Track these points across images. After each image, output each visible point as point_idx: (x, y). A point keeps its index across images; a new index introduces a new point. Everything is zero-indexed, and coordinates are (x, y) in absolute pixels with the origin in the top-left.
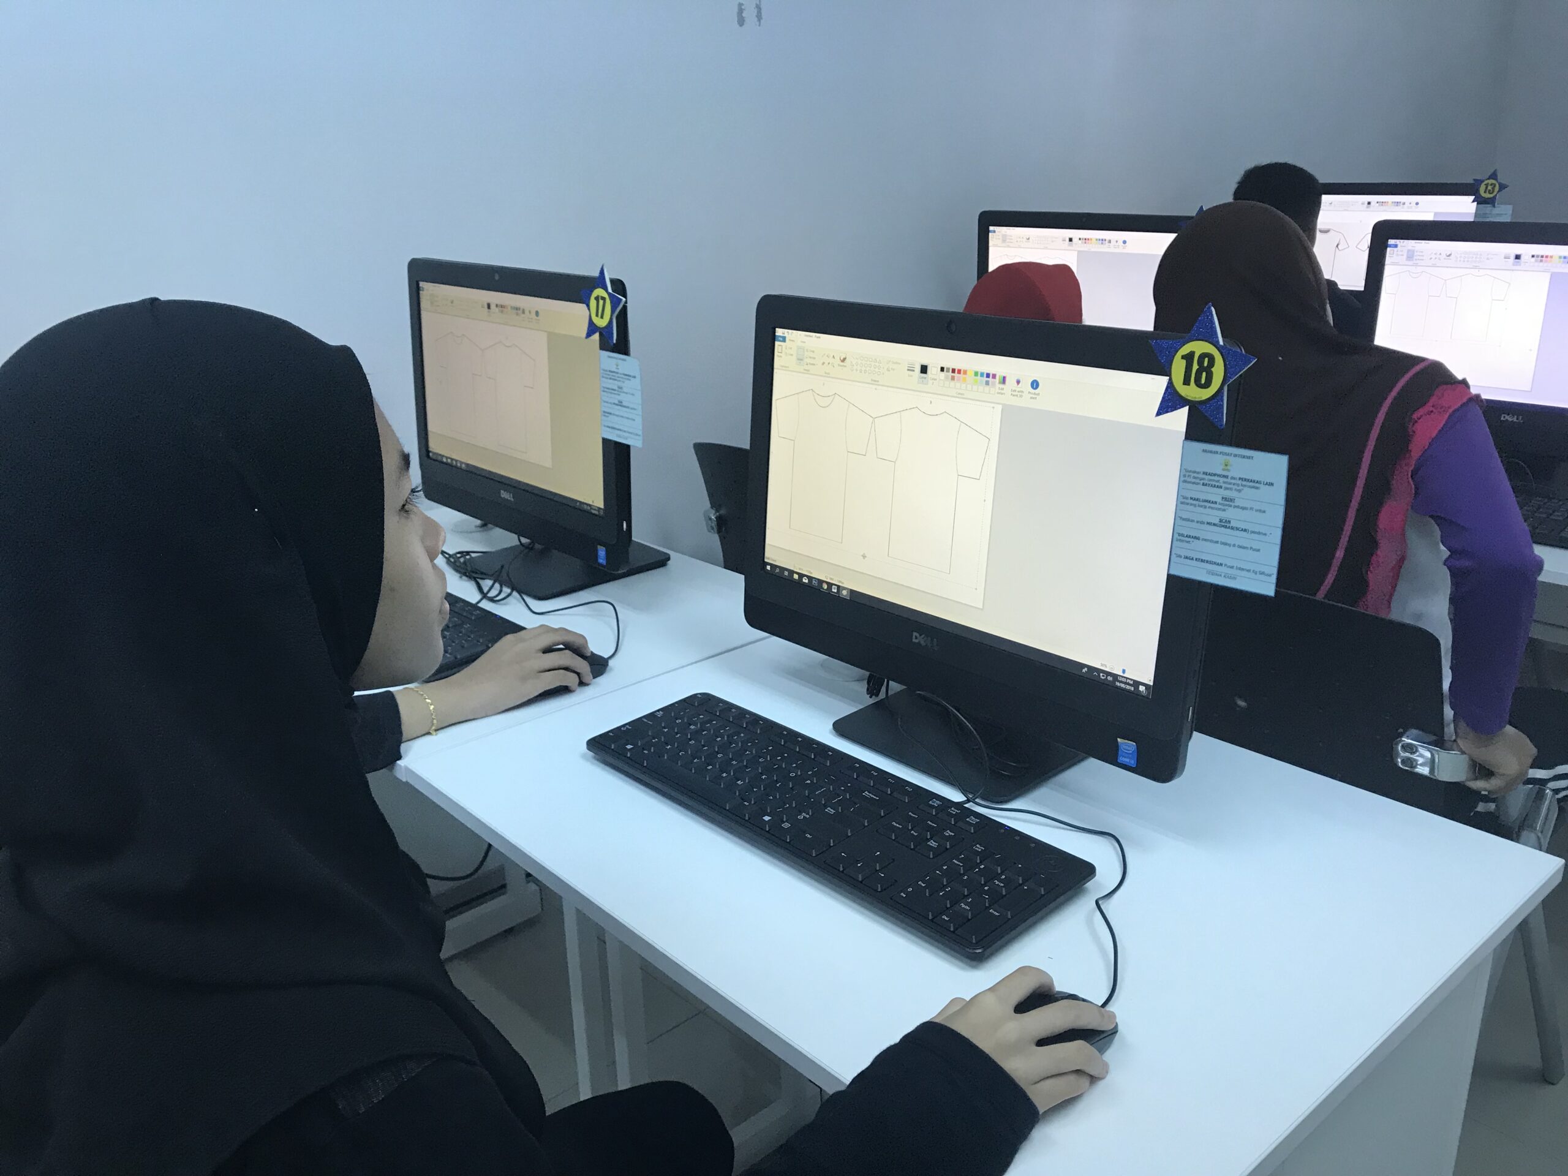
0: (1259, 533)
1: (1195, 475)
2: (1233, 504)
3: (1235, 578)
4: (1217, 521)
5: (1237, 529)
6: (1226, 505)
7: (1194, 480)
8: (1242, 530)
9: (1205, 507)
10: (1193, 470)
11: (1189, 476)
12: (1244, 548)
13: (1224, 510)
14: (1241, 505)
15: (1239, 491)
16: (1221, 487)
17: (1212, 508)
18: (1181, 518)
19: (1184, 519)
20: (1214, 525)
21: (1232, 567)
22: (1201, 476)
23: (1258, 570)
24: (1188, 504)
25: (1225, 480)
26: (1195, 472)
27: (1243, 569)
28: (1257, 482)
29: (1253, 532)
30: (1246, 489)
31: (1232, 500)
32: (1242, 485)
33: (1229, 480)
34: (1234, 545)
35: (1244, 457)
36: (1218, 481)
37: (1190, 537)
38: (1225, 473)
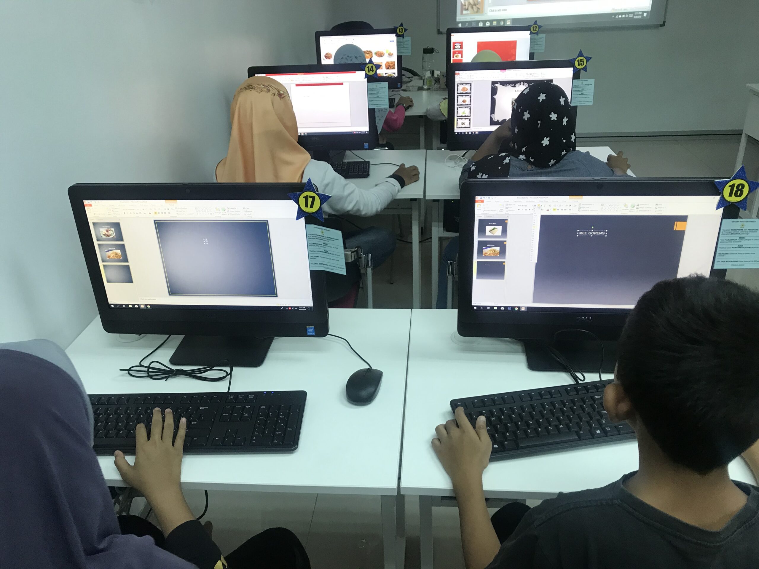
0: (755, 248)
1: (728, 231)
2: (744, 239)
3: (743, 265)
4: (737, 246)
5: (746, 247)
6: (741, 240)
7: (727, 233)
8: (748, 248)
9: (732, 242)
10: (726, 229)
11: (724, 232)
12: (748, 254)
13: (740, 242)
14: (748, 239)
15: (748, 234)
16: (739, 234)
17: (735, 242)
18: (720, 248)
19: (721, 248)
20: (736, 248)
21: (743, 261)
22: (730, 231)
23: (754, 260)
24: (724, 242)
25: (742, 231)
26: (727, 230)
27: (747, 261)
28: (756, 230)
29: (752, 248)
30: (750, 233)
31: (744, 238)
32: (749, 232)
33: (743, 231)
34: (744, 254)
35: (751, 222)
36: (738, 232)
37: (724, 254)
38: (741, 229)
